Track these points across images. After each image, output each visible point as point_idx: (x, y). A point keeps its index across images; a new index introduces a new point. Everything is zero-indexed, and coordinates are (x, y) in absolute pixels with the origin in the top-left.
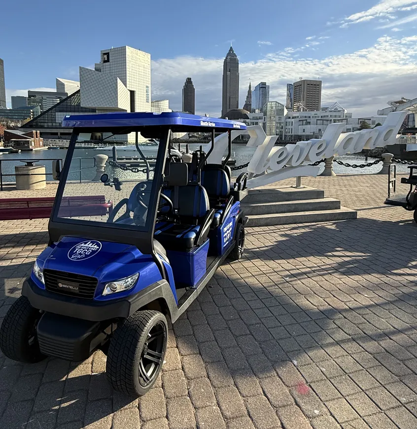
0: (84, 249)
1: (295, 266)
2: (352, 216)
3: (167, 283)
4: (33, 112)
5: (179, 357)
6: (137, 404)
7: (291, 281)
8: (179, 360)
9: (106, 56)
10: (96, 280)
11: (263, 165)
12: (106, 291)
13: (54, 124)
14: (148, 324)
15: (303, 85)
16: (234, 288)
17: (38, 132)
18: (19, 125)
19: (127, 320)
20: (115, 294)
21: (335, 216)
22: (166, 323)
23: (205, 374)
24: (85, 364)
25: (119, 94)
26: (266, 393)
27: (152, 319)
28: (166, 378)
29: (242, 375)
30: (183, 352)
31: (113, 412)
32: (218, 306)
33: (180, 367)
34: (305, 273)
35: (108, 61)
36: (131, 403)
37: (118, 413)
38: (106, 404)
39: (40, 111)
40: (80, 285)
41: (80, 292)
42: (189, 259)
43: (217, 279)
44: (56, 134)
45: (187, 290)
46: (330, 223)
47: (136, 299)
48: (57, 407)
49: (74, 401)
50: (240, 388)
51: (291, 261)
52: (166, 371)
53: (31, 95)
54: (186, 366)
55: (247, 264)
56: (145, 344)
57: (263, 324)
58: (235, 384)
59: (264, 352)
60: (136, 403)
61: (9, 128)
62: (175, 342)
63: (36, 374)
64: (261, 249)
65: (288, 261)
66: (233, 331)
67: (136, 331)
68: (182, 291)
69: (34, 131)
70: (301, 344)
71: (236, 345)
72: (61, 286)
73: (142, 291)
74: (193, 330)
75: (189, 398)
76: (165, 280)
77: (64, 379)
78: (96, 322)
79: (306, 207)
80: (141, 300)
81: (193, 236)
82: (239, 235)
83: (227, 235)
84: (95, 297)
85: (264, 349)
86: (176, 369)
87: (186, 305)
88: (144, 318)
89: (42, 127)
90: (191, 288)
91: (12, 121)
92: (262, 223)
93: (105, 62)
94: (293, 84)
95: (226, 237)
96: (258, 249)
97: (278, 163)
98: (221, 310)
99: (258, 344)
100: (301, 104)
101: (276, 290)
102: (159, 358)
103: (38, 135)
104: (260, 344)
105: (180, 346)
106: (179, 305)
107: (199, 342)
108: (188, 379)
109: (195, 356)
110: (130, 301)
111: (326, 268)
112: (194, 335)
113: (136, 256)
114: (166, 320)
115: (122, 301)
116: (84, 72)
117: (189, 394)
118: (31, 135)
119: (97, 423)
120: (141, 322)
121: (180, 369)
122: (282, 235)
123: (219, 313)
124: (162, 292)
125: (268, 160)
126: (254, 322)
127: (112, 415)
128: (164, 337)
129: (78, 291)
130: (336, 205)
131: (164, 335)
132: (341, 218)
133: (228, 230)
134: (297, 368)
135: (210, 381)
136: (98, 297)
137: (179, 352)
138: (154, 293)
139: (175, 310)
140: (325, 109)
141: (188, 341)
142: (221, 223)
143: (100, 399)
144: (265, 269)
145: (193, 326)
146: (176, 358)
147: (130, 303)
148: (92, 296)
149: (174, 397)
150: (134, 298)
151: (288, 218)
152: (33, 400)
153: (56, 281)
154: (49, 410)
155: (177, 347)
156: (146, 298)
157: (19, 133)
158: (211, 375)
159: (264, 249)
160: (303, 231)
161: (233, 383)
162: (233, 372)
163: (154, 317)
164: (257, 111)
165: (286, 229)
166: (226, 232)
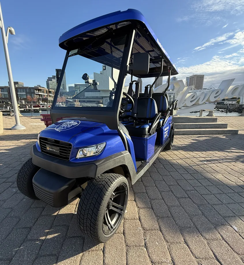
0: (67, 125)
1: (208, 156)
2: (235, 132)
3: (129, 154)
4: (76, 93)
5: (136, 209)
6: (102, 248)
7: (208, 164)
8: (137, 211)
9: (104, 67)
10: (70, 145)
11: (182, 103)
12: (80, 155)
13: (84, 97)
14: (112, 185)
15: (194, 78)
16: (170, 165)
17: (78, 100)
18: (71, 98)
19: (96, 180)
20: (86, 158)
21: (224, 132)
22: (128, 184)
23: (158, 227)
24: (72, 204)
25: (109, 84)
26: (219, 258)
27: (116, 181)
28: (127, 226)
29: (189, 232)
30: (139, 205)
31: (83, 252)
32: (161, 175)
33: (138, 217)
34: (217, 160)
35: (105, 69)
36: (98, 245)
37: (86, 253)
38: (79, 243)
39: (79, 92)
40: (60, 149)
41: (60, 154)
42: (144, 142)
43: (158, 160)
44: (85, 101)
45: (142, 163)
46: (222, 135)
47: (102, 163)
48: (43, 238)
49: (57, 234)
50: (191, 247)
51: (204, 152)
52: (127, 219)
53: (76, 85)
54: (142, 218)
55: (176, 152)
56: (111, 199)
57: (196, 191)
58: (185, 242)
59: (203, 214)
60: (101, 246)
61: (67, 98)
62: (134, 197)
63: (40, 207)
64: (182, 145)
65: (202, 153)
66: (174, 193)
67: (102, 190)
68: (139, 163)
69: (76, 100)
70: (234, 211)
71: (179, 205)
72: (49, 149)
73: (108, 158)
74: (146, 190)
75: (145, 249)
76: (127, 151)
77: (56, 214)
78: (71, 179)
79: (206, 126)
80: (107, 164)
81: (147, 127)
82: (172, 135)
83: (166, 133)
84: (71, 159)
85: (204, 212)
86: (134, 219)
87: (142, 172)
88: (109, 180)
89: (80, 98)
90: (145, 162)
91: (69, 96)
92: (181, 133)
93: (104, 70)
94: (189, 77)
95: (165, 134)
96: (181, 146)
97: (191, 102)
98: (163, 178)
99: (197, 207)
100: (193, 87)
101: (199, 169)
102: (122, 210)
103: (78, 101)
104: (198, 206)
105: (137, 200)
106: (138, 172)
107: (150, 199)
108: (144, 230)
109: (148, 209)
110: (97, 164)
111: (230, 158)
112: (147, 193)
113: (105, 131)
114: (128, 183)
115: (90, 164)
116: (96, 75)
117: (145, 245)
118: (75, 101)
119: (67, 261)
120: (107, 183)
121: (137, 219)
122: (193, 140)
123: (162, 179)
124: (124, 160)
125: (185, 100)
126: (189, 189)
127: (81, 254)
128: (125, 194)
129: (59, 154)
130: (225, 126)
131: (126, 193)
132: (228, 133)
133: (167, 130)
134: (239, 234)
135: (163, 234)
136: (73, 159)
137: (137, 205)
138: (118, 160)
139: (134, 175)
140: (205, 89)
141: (142, 197)
142: (163, 125)
143: (76, 237)
144: (188, 156)
145: (145, 187)
146: (134, 210)
147: (97, 165)
148: (68, 158)
149: (133, 246)
150: (101, 162)
151: (196, 131)
152: (30, 228)
153: (46, 145)
154: (38, 239)
155: (135, 201)
156: (111, 164)
157: (71, 100)
158: (163, 229)
159: (184, 145)
160: (206, 138)
161: (183, 241)
162: (182, 230)
163: (118, 179)
164: (171, 90)
165: (195, 137)
166: (166, 131)
